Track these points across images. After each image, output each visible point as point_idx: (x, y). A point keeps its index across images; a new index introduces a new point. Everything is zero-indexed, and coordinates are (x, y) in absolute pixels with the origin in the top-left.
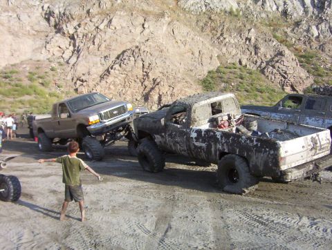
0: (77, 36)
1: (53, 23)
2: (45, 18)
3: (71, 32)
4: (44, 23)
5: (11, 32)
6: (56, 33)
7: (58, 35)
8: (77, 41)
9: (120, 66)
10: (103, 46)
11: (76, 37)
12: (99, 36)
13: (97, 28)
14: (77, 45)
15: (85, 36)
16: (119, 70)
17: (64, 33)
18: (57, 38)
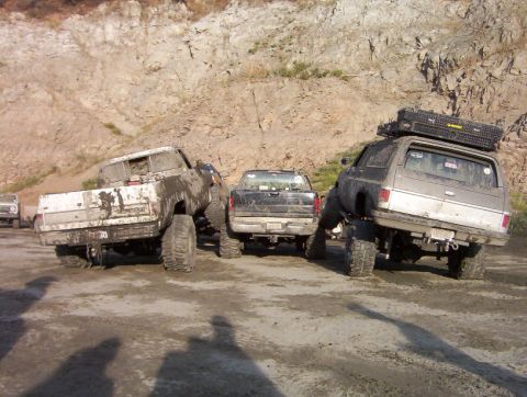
0: (460, 91)
1: (431, 77)
2: (422, 71)
3: (451, 88)
4: (419, 78)
5: (368, 98)
6: (432, 91)
7: (434, 93)
8: (459, 100)
9: (518, 134)
10: (495, 104)
11: (457, 94)
12: (490, 88)
13: (491, 76)
14: (457, 106)
15: (471, 90)
16: (516, 142)
17: (441, 91)
18: (430, 100)
